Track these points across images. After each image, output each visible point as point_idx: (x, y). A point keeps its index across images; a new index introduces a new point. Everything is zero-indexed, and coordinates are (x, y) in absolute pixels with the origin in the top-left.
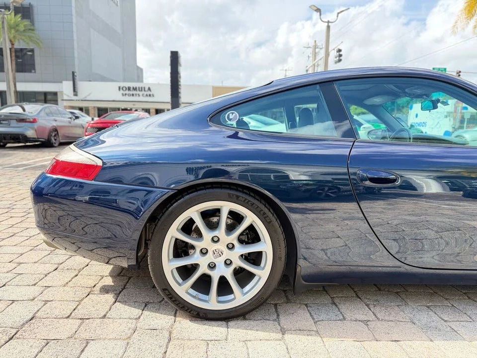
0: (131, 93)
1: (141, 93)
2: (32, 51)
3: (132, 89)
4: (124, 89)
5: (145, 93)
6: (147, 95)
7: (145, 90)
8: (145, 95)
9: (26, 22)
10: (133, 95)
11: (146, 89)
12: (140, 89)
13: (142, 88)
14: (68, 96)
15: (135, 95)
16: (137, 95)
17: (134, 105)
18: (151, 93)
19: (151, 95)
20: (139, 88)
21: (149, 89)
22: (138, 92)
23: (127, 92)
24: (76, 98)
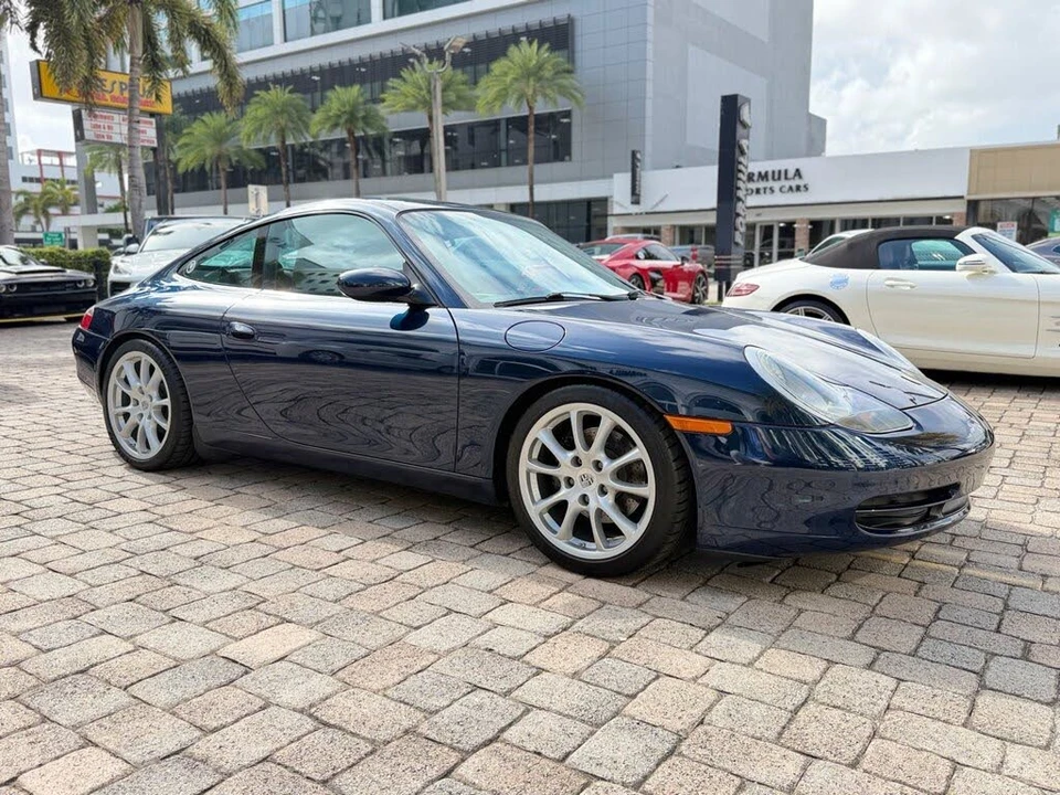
0: (754, 186)
1: (776, 185)
2: (568, 114)
3: (755, 178)
5: (787, 184)
6: (791, 188)
7: (786, 178)
8: (785, 189)
9: (559, 58)
10: (758, 191)
11: (791, 174)
12: (776, 177)
13: (780, 172)
14: (621, 206)
15: (762, 191)
16: (768, 191)
17: (758, 215)
18: (801, 183)
19: (802, 188)
20: (773, 172)
21: (798, 173)
22: (770, 183)
24: (635, 209)
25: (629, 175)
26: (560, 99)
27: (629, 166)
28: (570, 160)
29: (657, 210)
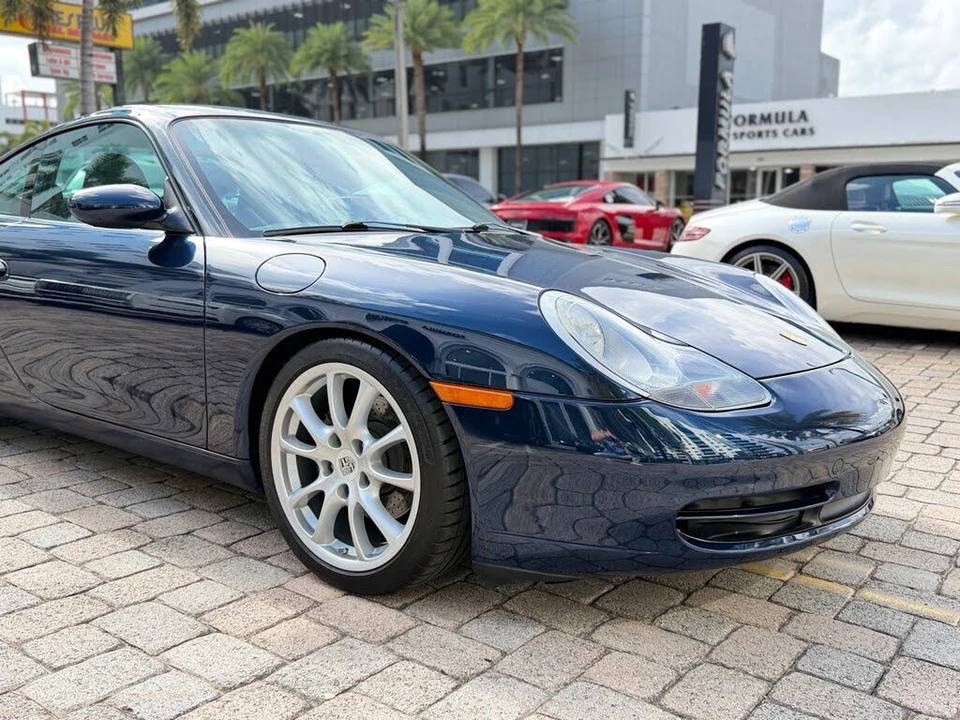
0: (755, 129)
1: (780, 128)
2: (560, 52)
3: (758, 120)
4: (740, 121)
5: (791, 127)
6: (795, 132)
7: (791, 120)
8: (790, 132)
10: (760, 134)
11: (796, 116)
12: (780, 119)
13: (783, 114)
14: (613, 148)
15: (764, 134)
16: (771, 134)
17: (760, 160)
18: (807, 126)
19: (808, 132)
20: (777, 114)
21: (803, 115)
22: (773, 126)
23: (747, 128)
24: (628, 152)
25: (621, 118)
26: (549, 35)
27: (623, 107)
28: (561, 101)
29: (651, 153)
